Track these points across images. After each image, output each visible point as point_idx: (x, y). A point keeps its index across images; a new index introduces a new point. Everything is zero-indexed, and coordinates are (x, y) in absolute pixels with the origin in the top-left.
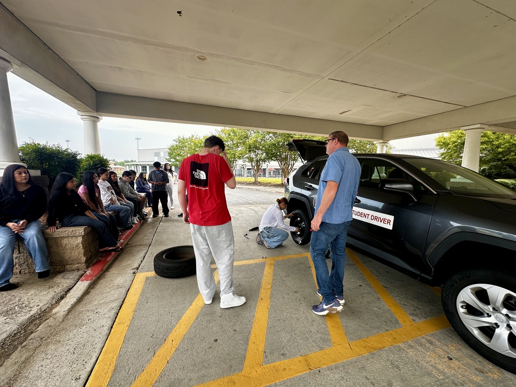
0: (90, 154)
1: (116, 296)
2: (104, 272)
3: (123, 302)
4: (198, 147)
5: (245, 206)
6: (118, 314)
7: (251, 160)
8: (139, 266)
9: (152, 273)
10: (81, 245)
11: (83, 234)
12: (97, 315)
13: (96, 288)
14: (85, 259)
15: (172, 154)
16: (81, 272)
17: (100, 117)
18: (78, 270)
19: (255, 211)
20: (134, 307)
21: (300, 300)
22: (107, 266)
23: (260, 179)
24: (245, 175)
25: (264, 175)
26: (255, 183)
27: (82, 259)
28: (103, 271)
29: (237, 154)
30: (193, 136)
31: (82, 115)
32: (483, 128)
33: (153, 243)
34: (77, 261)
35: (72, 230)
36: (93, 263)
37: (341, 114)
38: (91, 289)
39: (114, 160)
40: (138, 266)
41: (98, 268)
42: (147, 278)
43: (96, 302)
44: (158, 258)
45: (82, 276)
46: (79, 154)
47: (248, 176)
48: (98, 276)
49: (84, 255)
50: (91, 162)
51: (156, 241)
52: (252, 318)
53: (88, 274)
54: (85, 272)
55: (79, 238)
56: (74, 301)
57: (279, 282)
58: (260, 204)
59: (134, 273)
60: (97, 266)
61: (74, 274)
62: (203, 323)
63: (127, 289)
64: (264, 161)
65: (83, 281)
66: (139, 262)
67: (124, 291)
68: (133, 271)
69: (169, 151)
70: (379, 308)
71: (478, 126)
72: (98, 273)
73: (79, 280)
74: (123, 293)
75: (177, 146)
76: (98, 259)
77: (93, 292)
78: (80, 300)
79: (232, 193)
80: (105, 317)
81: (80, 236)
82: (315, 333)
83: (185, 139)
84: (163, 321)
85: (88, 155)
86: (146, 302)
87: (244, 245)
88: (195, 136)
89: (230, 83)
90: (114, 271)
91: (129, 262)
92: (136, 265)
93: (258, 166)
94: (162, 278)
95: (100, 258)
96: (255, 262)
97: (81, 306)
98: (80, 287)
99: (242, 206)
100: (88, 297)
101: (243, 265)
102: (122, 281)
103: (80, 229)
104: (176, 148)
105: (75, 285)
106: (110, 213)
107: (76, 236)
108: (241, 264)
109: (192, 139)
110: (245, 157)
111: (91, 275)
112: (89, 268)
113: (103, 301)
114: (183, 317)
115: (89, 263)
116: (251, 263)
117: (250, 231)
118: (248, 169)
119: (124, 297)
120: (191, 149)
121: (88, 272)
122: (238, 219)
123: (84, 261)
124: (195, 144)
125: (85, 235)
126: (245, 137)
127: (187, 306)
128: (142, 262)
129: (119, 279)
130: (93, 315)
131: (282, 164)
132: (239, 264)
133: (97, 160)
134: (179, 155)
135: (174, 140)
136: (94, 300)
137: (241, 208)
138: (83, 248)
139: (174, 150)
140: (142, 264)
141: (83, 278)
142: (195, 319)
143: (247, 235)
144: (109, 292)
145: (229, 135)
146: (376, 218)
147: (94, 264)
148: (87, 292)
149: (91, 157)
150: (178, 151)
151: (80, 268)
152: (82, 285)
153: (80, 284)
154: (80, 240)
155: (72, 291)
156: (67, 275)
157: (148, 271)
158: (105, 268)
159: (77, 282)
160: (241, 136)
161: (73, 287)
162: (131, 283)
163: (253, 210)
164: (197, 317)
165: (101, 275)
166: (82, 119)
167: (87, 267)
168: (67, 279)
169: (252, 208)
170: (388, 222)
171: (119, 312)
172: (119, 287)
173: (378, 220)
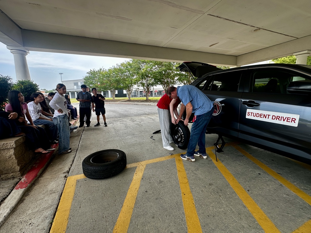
0: (21, 80)
1: (50, 202)
2: (38, 178)
3: (57, 208)
4: (105, 77)
5: (144, 116)
6: (51, 224)
7: (143, 85)
8: (70, 169)
9: (82, 176)
10: (14, 156)
11: (14, 146)
12: (31, 227)
13: (30, 195)
14: (19, 168)
15: (87, 83)
16: (16, 180)
17: (27, 51)
18: (14, 178)
19: (153, 119)
20: (68, 213)
21: (217, 193)
22: (40, 172)
23: (150, 98)
24: (139, 96)
25: (152, 96)
26: (147, 101)
27: (16, 168)
28: (38, 176)
29: (133, 81)
30: (101, 69)
31: (11, 49)
32: (309, 53)
33: (79, 148)
34: (12, 171)
35: (3, 143)
36: (28, 170)
37: (210, 46)
38: (26, 196)
39: (45, 90)
40: (68, 170)
41: (32, 175)
42: (78, 181)
43: (30, 211)
44: (86, 162)
45: (17, 184)
46: (9, 79)
47: (140, 97)
48: (32, 182)
49: (18, 165)
50: (23, 86)
51: (82, 146)
52: (183, 216)
53: (23, 182)
54: (20, 179)
55: (11, 150)
56: (7, 212)
57: (193, 176)
58: (154, 114)
59: (65, 177)
60: (31, 172)
61: (9, 182)
62: (139, 227)
63: (60, 194)
64: (152, 85)
65: (17, 189)
66: (69, 166)
67: (57, 197)
68: (65, 175)
69: (84, 80)
70: (288, 195)
71: (306, 52)
72: (32, 180)
73: (13, 188)
74: (57, 198)
75: (90, 77)
76: (33, 166)
77: (27, 199)
78: (14, 210)
79: (132, 108)
80: (38, 229)
81: (12, 148)
82: (248, 228)
83: (95, 71)
84: (98, 228)
85: (19, 81)
86: (79, 207)
87: (153, 145)
88: (102, 70)
89: (131, 20)
90: (47, 176)
91: (61, 166)
92: (67, 169)
93: (148, 89)
94: (91, 180)
95: (34, 165)
96: (166, 159)
97: (14, 216)
98: (15, 195)
99: (142, 116)
100: (22, 205)
101: (157, 163)
102: (54, 186)
103: (11, 142)
104: (89, 78)
105: (10, 193)
106: (40, 126)
107: (7, 149)
108: (155, 162)
109: (100, 72)
110: (139, 82)
111: (25, 182)
112: (24, 175)
113: (37, 210)
114: (118, 222)
115: (23, 171)
116: (163, 160)
117: (153, 133)
118: (140, 91)
119: (57, 203)
120: (100, 78)
121: (23, 180)
122: (142, 126)
123: (18, 170)
124: (103, 75)
125: (17, 146)
126: (138, 69)
127: (119, 208)
128: (71, 165)
129: (52, 183)
130: (26, 227)
131: (165, 87)
132: (154, 162)
133: (27, 85)
134: (91, 83)
135: (87, 73)
136: (28, 208)
137: (141, 118)
138: (16, 159)
139: (88, 80)
140: (72, 168)
141: (18, 186)
142: (129, 222)
143: (152, 137)
144: (43, 199)
145: (127, 68)
146: (278, 118)
147: (29, 172)
148: (21, 200)
149: (22, 83)
150: (91, 81)
151: (15, 177)
152: (17, 194)
153: (14, 193)
154: (12, 152)
155: (6, 201)
156: (3, 184)
157: (77, 174)
158: (39, 174)
159: (12, 190)
160: (136, 68)
161: (7, 196)
162: (63, 187)
163: (151, 118)
164: (131, 220)
165: (35, 181)
166: (12, 52)
167: (22, 175)
168: (2, 188)
169: (150, 117)
170: (292, 120)
171: (52, 221)
172: (52, 192)
173: (280, 119)
